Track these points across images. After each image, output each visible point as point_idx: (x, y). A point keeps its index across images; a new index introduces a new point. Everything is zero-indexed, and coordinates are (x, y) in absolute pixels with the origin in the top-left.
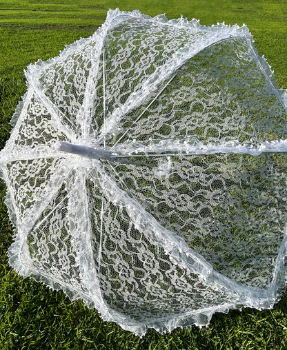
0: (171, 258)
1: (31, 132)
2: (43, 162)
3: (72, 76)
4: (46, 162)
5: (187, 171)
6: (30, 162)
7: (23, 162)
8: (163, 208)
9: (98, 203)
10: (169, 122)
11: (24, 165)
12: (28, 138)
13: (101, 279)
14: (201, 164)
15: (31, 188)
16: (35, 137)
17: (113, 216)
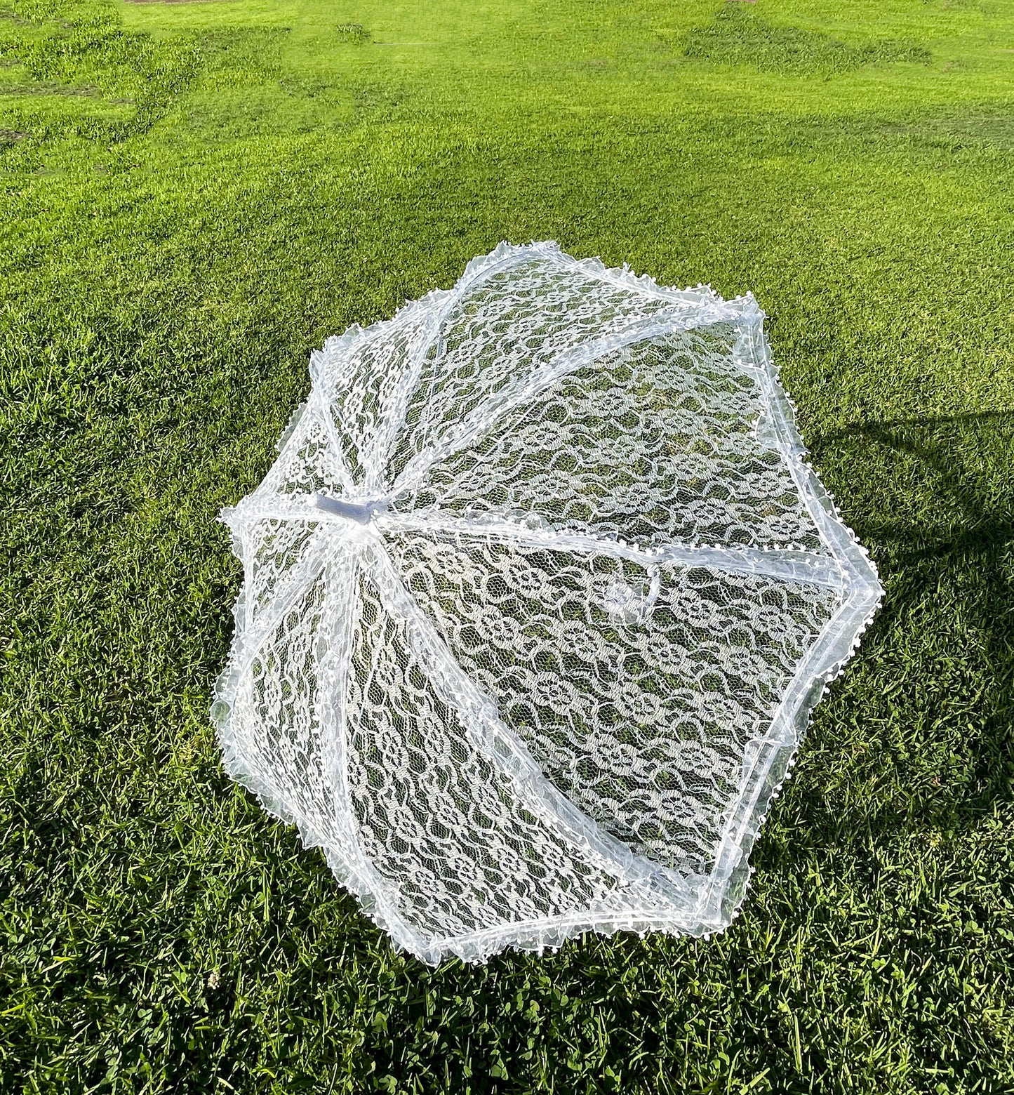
0: (467, 734)
1: (297, 471)
2: (302, 526)
3: (381, 379)
4: (306, 528)
5: (520, 574)
6: (284, 524)
7: (274, 522)
8: (470, 636)
9: (369, 613)
10: (507, 483)
11: (272, 529)
12: (291, 481)
13: (353, 760)
14: (543, 566)
15: (276, 572)
16: (301, 481)
17: (387, 638)
